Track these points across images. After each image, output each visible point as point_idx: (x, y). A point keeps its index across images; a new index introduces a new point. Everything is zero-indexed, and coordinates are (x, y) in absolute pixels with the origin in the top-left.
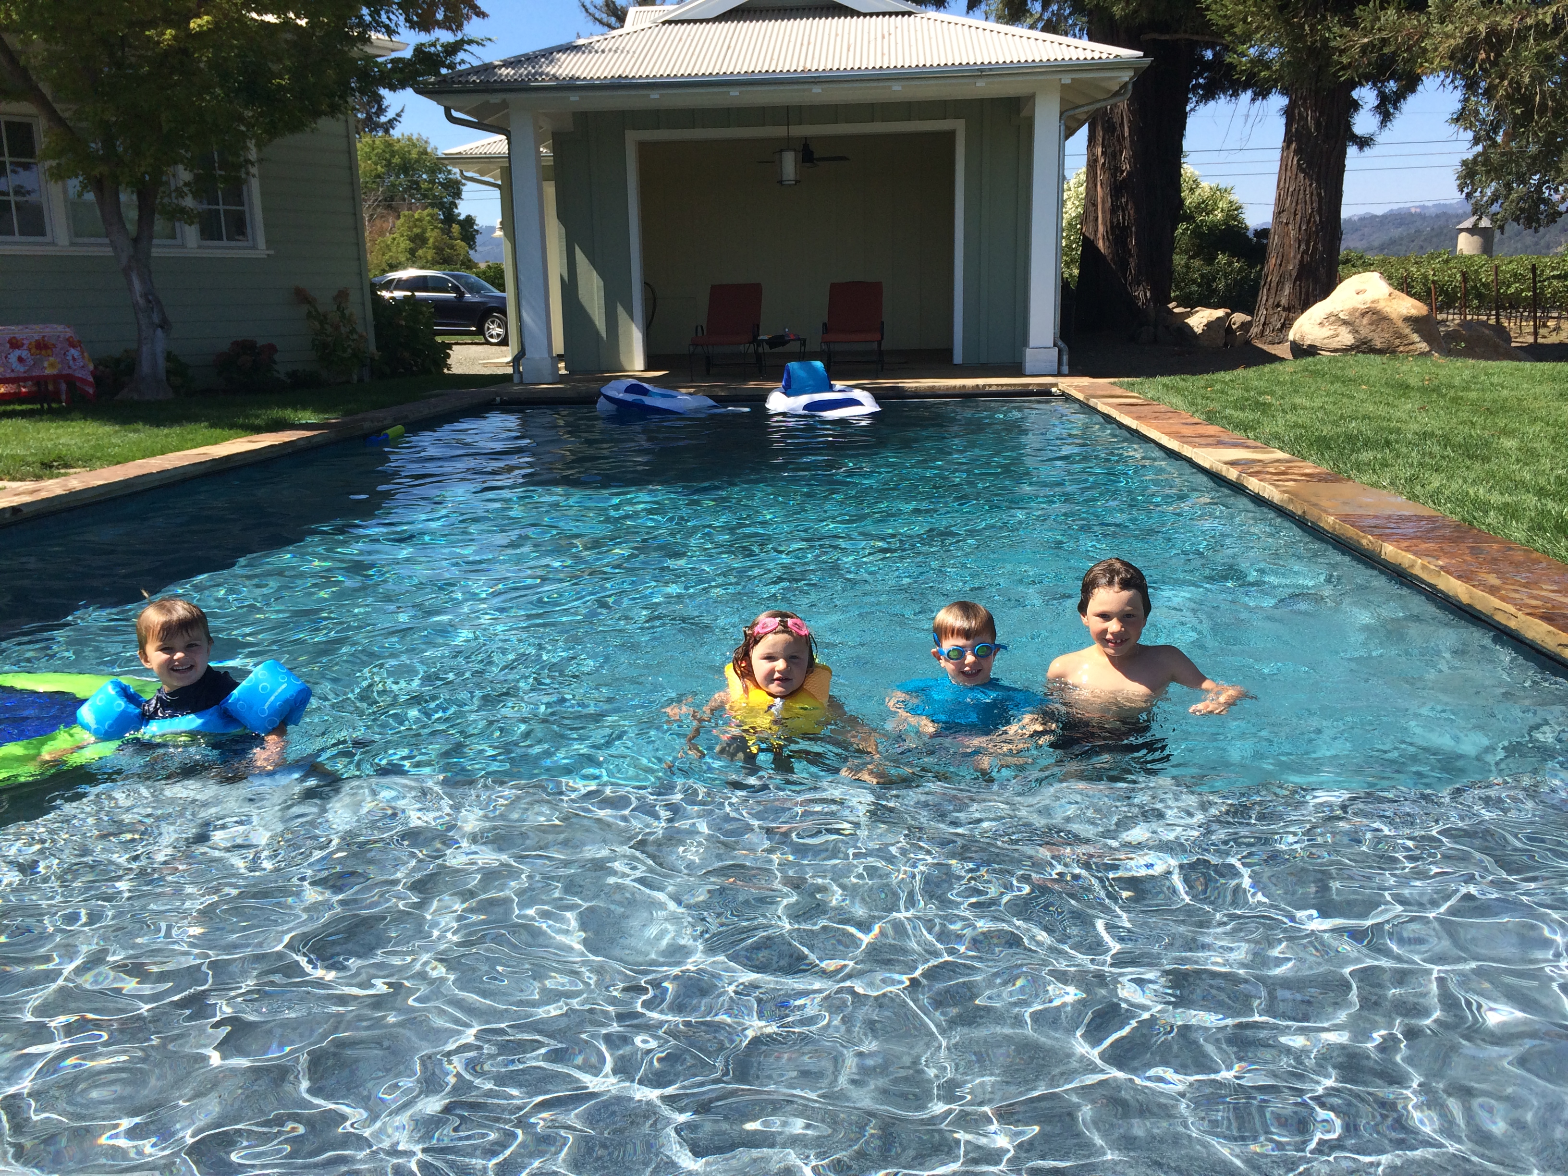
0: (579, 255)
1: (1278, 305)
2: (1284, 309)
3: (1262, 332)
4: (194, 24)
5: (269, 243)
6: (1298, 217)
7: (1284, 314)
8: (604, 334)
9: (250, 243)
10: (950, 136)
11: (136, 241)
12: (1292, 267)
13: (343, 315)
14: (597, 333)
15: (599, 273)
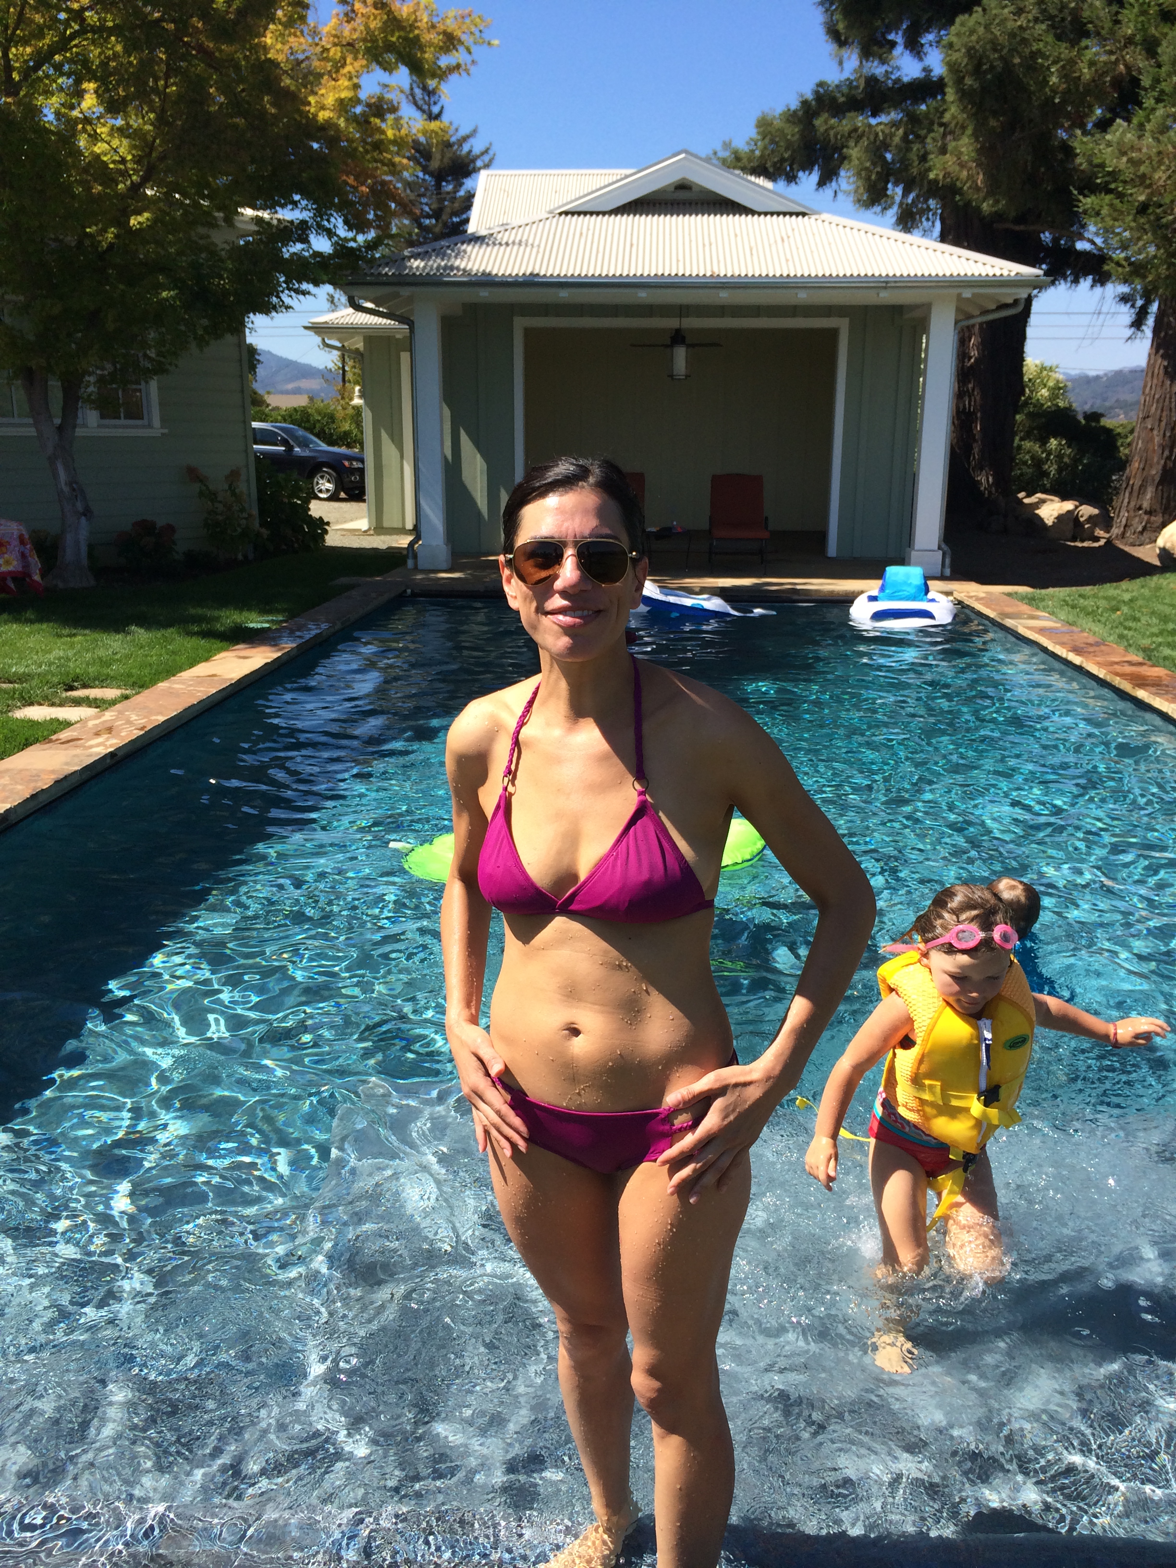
0: (464, 438)
1: (1140, 508)
2: (1146, 513)
3: (1124, 533)
4: (133, 221)
5: (163, 420)
6: (1163, 424)
7: (1146, 517)
8: (486, 517)
9: (145, 422)
10: (833, 334)
11: (60, 429)
12: (1155, 472)
13: (234, 494)
14: (479, 513)
15: (482, 455)
